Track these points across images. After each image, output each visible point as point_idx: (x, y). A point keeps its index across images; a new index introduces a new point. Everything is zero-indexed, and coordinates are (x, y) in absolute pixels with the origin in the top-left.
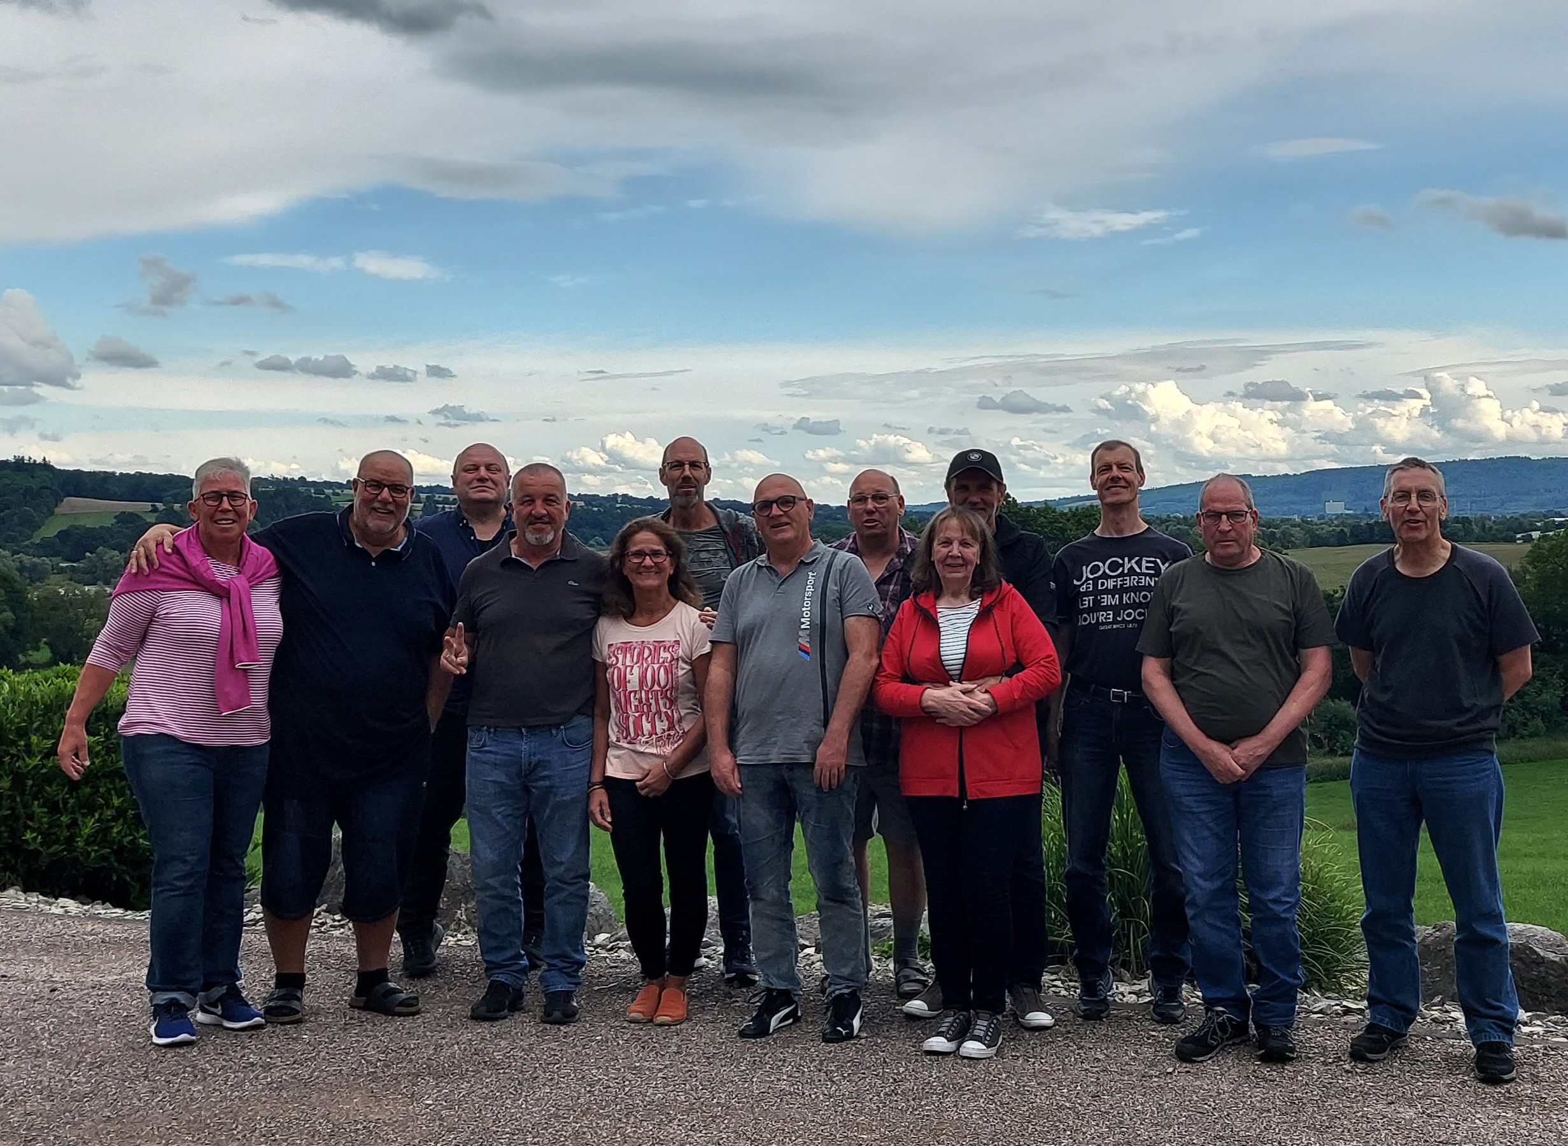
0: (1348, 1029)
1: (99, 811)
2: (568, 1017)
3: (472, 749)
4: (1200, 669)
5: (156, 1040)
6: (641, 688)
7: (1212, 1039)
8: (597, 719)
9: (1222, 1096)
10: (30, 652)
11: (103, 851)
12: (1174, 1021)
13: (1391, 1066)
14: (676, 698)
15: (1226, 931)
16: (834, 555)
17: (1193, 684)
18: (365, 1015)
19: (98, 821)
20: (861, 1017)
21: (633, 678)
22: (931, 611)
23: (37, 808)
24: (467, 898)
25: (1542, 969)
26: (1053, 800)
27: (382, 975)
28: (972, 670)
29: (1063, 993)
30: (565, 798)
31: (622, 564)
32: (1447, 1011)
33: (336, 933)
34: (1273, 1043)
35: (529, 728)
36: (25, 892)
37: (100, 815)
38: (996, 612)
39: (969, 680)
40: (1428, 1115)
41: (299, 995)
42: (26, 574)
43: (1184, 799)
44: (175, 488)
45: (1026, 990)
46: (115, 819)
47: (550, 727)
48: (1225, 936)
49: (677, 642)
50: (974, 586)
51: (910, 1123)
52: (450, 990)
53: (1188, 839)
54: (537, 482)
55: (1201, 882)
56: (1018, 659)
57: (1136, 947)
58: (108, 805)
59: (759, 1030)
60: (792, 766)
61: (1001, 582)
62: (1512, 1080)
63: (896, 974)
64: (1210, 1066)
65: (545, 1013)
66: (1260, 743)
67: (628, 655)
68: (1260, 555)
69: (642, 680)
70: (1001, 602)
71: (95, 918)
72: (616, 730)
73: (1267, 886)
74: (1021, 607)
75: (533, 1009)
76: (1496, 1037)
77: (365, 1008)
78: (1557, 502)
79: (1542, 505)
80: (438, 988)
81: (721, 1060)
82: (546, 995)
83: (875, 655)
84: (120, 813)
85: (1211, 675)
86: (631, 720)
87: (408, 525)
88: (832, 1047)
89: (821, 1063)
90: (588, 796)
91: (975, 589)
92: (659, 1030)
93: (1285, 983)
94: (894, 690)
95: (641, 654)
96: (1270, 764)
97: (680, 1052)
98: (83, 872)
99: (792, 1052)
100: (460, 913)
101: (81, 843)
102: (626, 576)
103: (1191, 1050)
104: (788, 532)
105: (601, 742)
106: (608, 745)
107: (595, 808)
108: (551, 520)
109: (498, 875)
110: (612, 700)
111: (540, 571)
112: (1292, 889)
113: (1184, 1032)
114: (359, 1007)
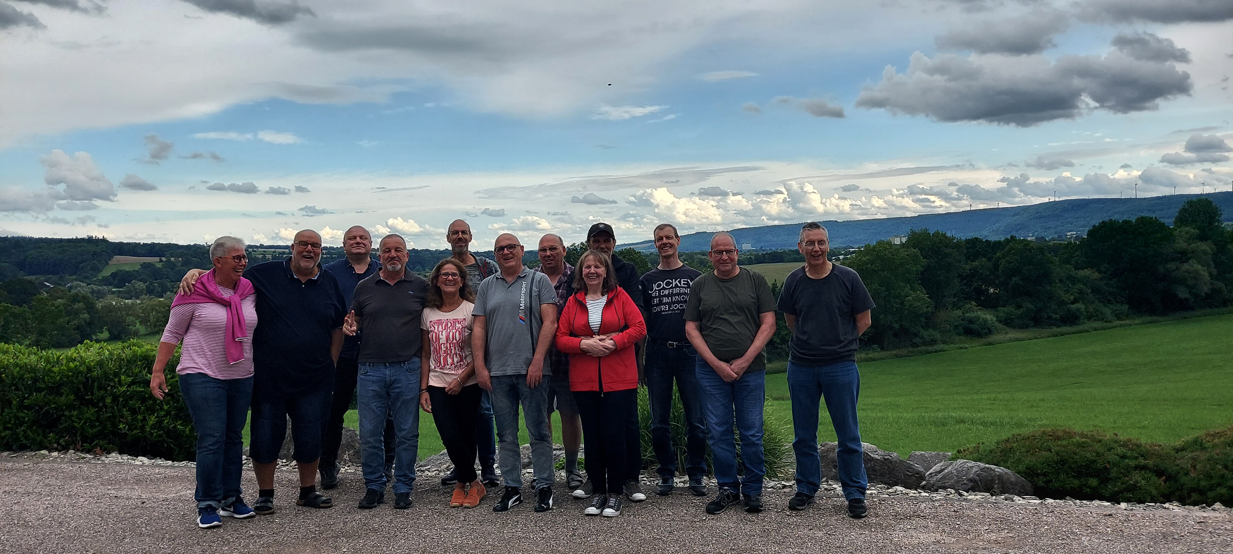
0: (786, 495)
1: (157, 413)
2: (408, 505)
3: (361, 374)
4: (714, 327)
5: (201, 525)
6: (447, 342)
7: (723, 502)
8: (423, 359)
9: (731, 530)
10: (98, 334)
11: (159, 433)
12: (703, 494)
13: (809, 512)
14: (464, 347)
15: (728, 450)
16: (534, 273)
17: (710, 333)
18: (305, 509)
19: (156, 417)
20: (553, 499)
21: (443, 339)
22: (584, 302)
23: (125, 412)
24: (348, 449)
25: (873, 463)
26: (643, 392)
27: (312, 489)
28: (605, 329)
29: (648, 483)
30: (408, 397)
31: (437, 281)
32: (830, 485)
33: (284, 469)
34: (753, 503)
35: (390, 363)
36: (120, 454)
37: (157, 414)
38: (615, 301)
39: (603, 334)
40: (829, 534)
41: (271, 500)
42: (95, 295)
43: (708, 388)
44: (171, 250)
45: (632, 483)
46: (165, 416)
47: (400, 362)
48: (728, 453)
49: (465, 319)
50: (604, 289)
51: (584, 549)
52: (345, 495)
53: (709, 406)
54: (392, 243)
55: (717, 428)
56: (625, 323)
57: (681, 460)
58: (162, 409)
59: (504, 508)
60: (519, 376)
61: (617, 287)
62: (866, 516)
63: (567, 478)
64: (723, 515)
65: (396, 504)
66: (743, 361)
67: (440, 326)
68: (739, 270)
69: (447, 338)
70: (617, 296)
71: (159, 466)
72: (434, 363)
73: (749, 428)
74: (627, 298)
75: (389, 502)
76: (857, 496)
77: (304, 505)
78: (851, 241)
79: (844, 243)
80: (340, 493)
81: (486, 523)
82: (396, 495)
83: (556, 322)
84: (168, 413)
85: (719, 329)
86: (442, 358)
87: (319, 266)
88: (540, 514)
89: (536, 522)
90: (420, 395)
91: (605, 290)
92: (454, 509)
93: (758, 474)
94: (566, 340)
95: (446, 325)
96: (749, 370)
97: (466, 520)
98: (149, 443)
99: (521, 518)
100: (346, 457)
101: (148, 429)
102: (439, 287)
103: (713, 509)
104: (512, 263)
105: (425, 369)
106: (429, 371)
107: (423, 401)
108: (400, 260)
109: (373, 436)
110: (432, 349)
111: (395, 286)
112: (761, 430)
113: (708, 500)
114: (301, 505)
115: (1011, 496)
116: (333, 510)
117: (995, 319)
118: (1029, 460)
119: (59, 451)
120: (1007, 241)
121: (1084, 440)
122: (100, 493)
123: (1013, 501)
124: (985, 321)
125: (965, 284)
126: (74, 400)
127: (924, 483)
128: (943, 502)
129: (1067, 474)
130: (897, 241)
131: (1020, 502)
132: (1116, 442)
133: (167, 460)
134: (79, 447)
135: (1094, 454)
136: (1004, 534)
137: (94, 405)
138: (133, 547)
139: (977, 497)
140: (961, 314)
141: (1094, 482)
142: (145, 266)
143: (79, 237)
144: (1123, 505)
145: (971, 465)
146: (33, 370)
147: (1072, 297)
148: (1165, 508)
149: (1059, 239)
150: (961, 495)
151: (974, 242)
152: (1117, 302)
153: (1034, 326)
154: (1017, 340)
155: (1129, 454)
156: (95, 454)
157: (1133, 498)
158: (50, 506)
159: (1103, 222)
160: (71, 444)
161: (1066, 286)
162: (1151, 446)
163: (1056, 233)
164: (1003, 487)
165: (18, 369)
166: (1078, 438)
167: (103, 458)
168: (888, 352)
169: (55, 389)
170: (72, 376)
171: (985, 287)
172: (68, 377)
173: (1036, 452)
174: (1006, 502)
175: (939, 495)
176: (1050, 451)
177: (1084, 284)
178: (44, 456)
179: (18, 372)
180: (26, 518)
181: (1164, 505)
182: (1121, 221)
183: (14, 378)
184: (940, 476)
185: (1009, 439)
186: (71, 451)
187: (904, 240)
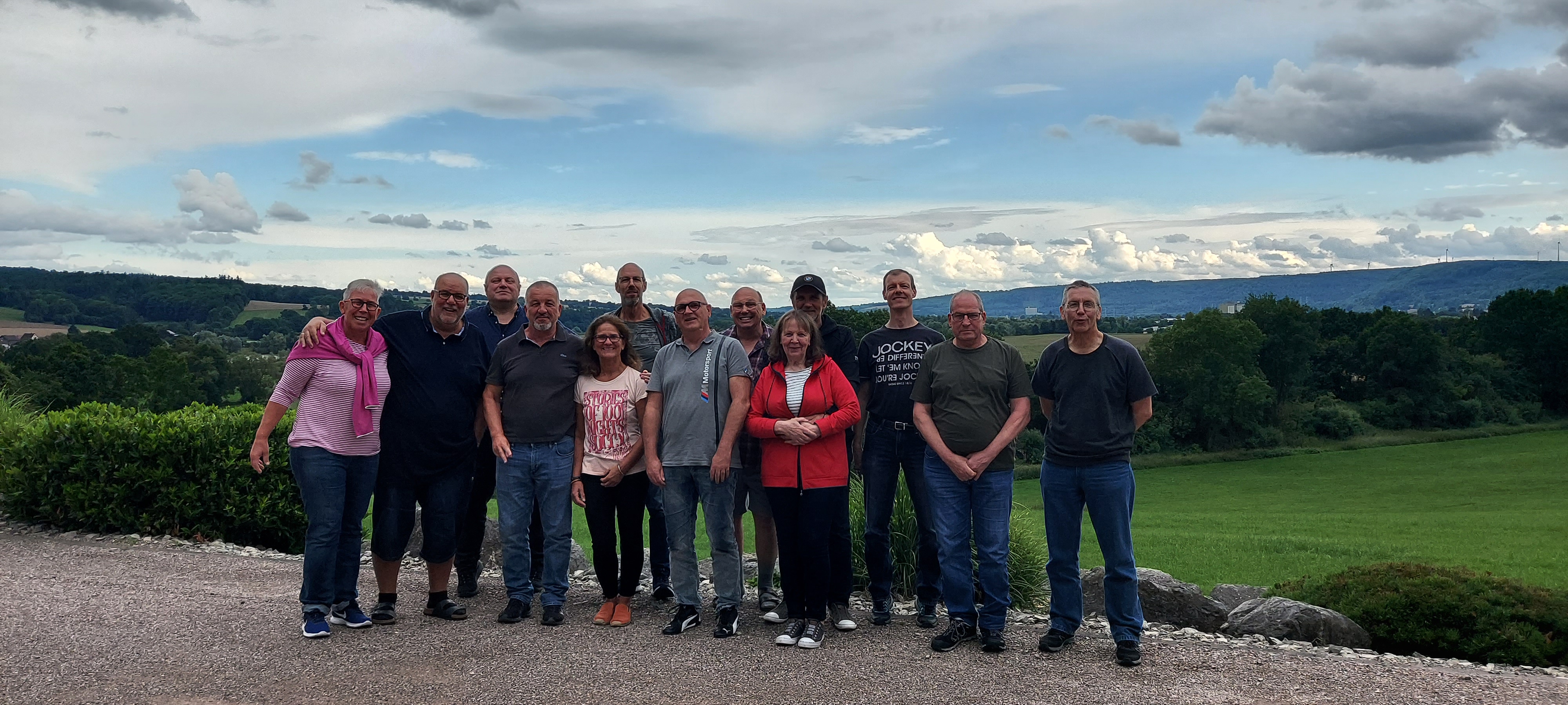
2: (558, 622)
4: (948, 410)
5: (305, 634)
6: (604, 420)
7: (954, 637)
8: (577, 439)
9: (960, 673)
10: (229, 395)
11: (272, 518)
12: (930, 626)
13: (1064, 655)
14: (626, 426)
15: (963, 572)
16: (724, 339)
17: (944, 420)
18: (433, 619)
19: (270, 499)
20: (738, 623)
21: (599, 413)
22: (782, 374)
23: (232, 491)
25: (1157, 596)
27: (444, 595)
28: (806, 410)
29: (862, 608)
30: (557, 487)
31: (593, 344)
32: (1099, 622)
33: (416, 569)
34: (991, 641)
35: (536, 443)
36: (225, 543)
37: (271, 495)
38: (820, 374)
39: (804, 416)
40: (1087, 685)
41: (393, 606)
42: (227, 348)
43: (938, 490)
44: (317, 295)
45: (839, 606)
46: (280, 498)
47: (548, 443)
48: (962, 575)
49: (626, 391)
50: (807, 359)
52: (485, 605)
53: (940, 514)
54: (541, 293)
55: (947, 541)
56: (834, 403)
58: (276, 490)
59: (676, 629)
60: (697, 468)
61: (824, 356)
62: (1139, 664)
63: (759, 596)
65: (543, 619)
66: (985, 456)
67: (596, 399)
68: (987, 340)
69: (605, 414)
70: (824, 368)
71: (268, 558)
72: (588, 445)
73: (989, 544)
74: (837, 371)
75: (536, 616)
76: (1130, 637)
77: (432, 615)
78: (1169, 308)
79: (1160, 310)
81: (651, 648)
82: (544, 608)
83: (748, 400)
84: (284, 494)
85: (956, 414)
86: (598, 439)
87: (464, 320)
88: (720, 640)
89: (713, 650)
90: (571, 485)
91: (809, 361)
92: (614, 630)
93: (1000, 603)
94: (757, 421)
95: (604, 398)
96: (992, 468)
97: (627, 644)
98: (260, 531)
99: (695, 644)
100: (492, 558)
101: (259, 513)
102: (595, 351)
103: (941, 645)
104: (695, 325)
105: (579, 453)
106: (583, 455)
107: (575, 493)
108: (550, 315)
109: (515, 534)
110: (586, 427)
111: (543, 348)
112: (1004, 546)
113: (937, 633)
114: (430, 615)
115: (1337, 648)
116: (467, 623)
117: (1358, 415)
118: (1367, 602)
119: (153, 535)
120: (1378, 314)
121: (1444, 578)
122: (194, 589)
123: (1340, 654)
124: (1345, 418)
125: (1320, 369)
126: (172, 474)
127: (1226, 625)
128: (1244, 651)
129: (1419, 622)
130: (1231, 310)
131: (1349, 656)
132: (1487, 583)
133: (280, 552)
134: (177, 531)
135: (1456, 597)
136: (1319, 697)
137: (197, 481)
138: (221, 656)
139: (1292, 647)
140: (1313, 408)
141: (1453, 634)
142: (287, 314)
143: (210, 276)
144: (1490, 667)
145: (1289, 605)
146: (125, 435)
147: (1465, 391)
148: (1546, 674)
149: (1450, 313)
150: (1271, 643)
151: (1333, 314)
152: (1527, 399)
153: (1411, 427)
154: (1388, 444)
155: (1504, 599)
156: (195, 541)
157: (1505, 658)
158: (132, 601)
159: (1510, 292)
160: (168, 528)
161: (1457, 375)
162: (1535, 591)
163: (1446, 305)
164: (1330, 636)
165: (107, 434)
166: (1436, 576)
167: (204, 546)
168: (1213, 454)
169: (150, 460)
170: (171, 444)
171: (1346, 372)
172: (166, 445)
173: (1378, 591)
174: (1331, 655)
175: (1242, 641)
176: (1398, 592)
177: (1482, 373)
178: (134, 541)
179: (108, 437)
180: (103, 614)
181: (1545, 669)
182: (1535, 292)
183: (102, 445)
184: (1247, 617)
185: (1343, 573)
186: (167, 536)
187: (1240, 308)
